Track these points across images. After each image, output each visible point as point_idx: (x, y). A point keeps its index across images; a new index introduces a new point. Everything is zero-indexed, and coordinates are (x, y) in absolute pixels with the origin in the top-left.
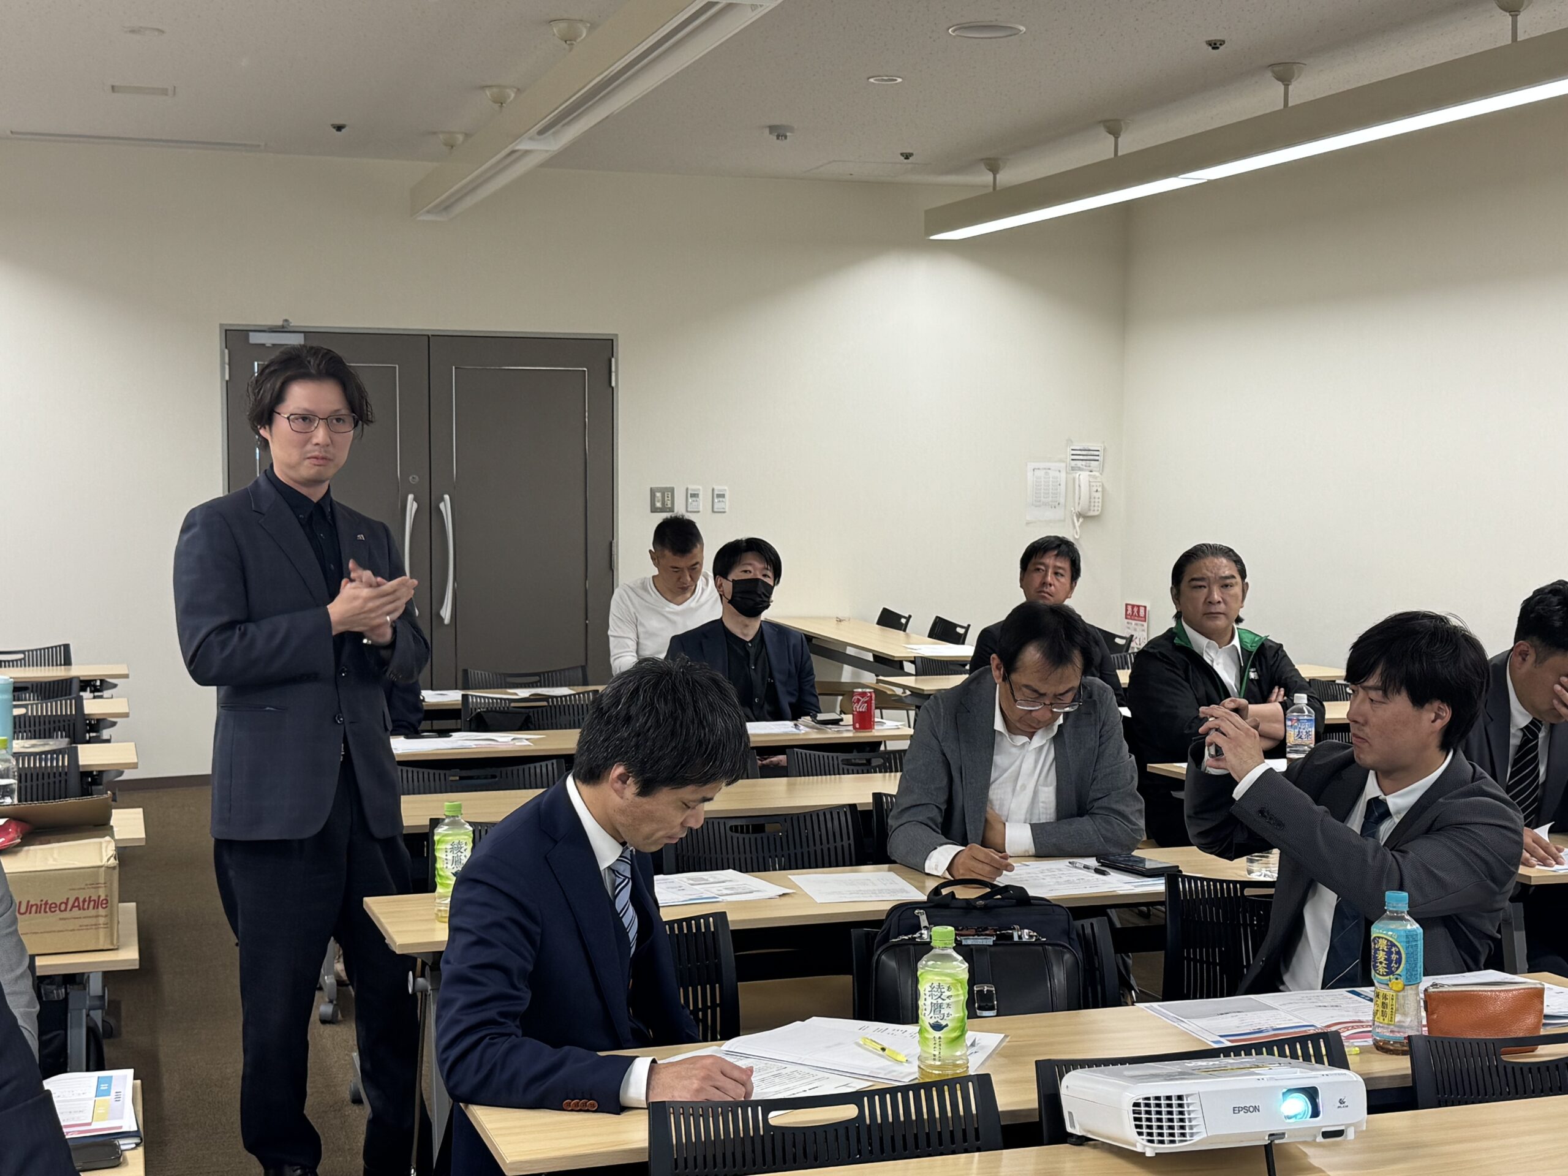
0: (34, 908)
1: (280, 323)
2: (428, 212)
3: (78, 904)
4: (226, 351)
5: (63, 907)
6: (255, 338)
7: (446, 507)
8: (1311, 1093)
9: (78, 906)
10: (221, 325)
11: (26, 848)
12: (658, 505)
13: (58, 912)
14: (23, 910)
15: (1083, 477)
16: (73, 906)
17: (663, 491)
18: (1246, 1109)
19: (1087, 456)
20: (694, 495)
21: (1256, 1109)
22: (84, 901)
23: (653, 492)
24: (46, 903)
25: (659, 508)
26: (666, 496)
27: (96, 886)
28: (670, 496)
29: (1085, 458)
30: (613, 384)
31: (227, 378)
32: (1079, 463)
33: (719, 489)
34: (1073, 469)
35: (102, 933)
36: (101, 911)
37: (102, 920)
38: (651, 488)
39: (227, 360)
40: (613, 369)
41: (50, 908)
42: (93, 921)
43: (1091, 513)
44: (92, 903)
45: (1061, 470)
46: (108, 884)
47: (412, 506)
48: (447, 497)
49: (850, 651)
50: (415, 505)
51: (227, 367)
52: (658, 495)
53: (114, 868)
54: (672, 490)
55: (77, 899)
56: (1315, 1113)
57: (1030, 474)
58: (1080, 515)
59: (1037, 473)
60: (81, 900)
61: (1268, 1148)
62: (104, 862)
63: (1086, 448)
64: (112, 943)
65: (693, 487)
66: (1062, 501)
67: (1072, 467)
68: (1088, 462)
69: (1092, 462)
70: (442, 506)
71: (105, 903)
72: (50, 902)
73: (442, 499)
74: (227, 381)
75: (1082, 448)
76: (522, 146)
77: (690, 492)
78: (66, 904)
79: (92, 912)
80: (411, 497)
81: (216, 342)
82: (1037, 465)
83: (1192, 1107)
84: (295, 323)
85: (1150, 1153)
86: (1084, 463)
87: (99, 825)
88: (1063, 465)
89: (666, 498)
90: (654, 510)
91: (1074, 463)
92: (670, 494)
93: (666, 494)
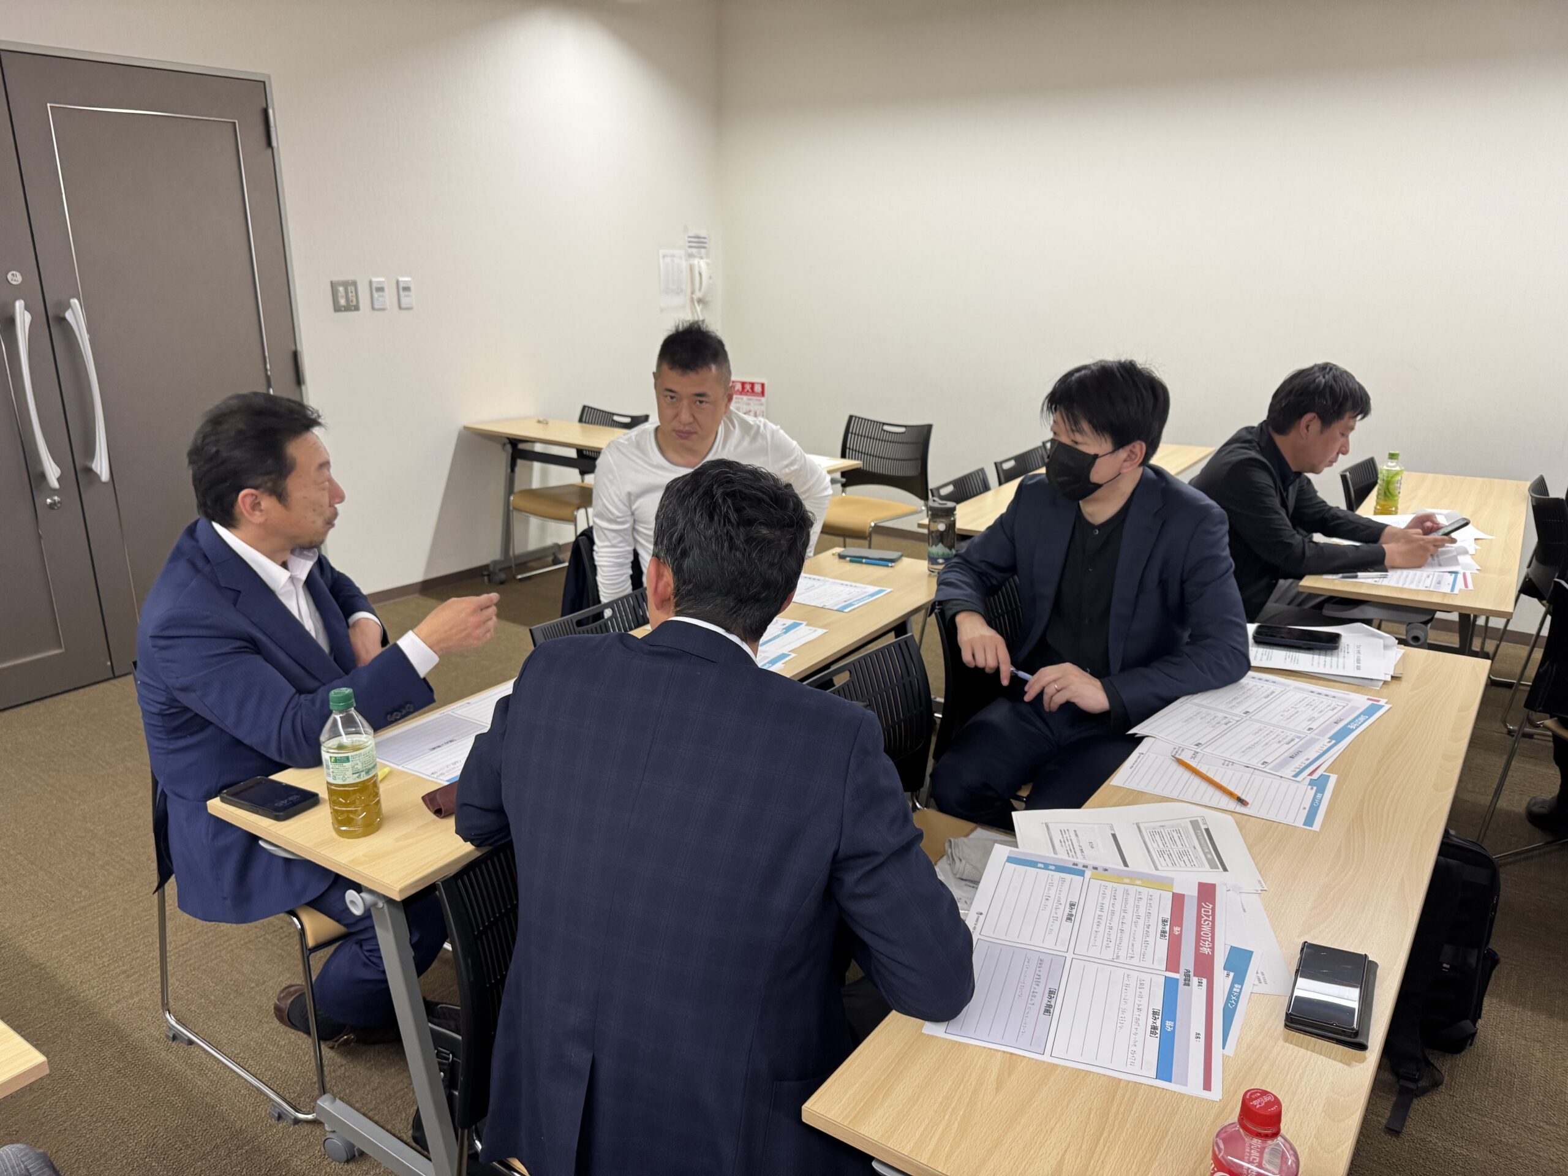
12: (343, 302)
17: (346, 284)
19: (699, 243)
20: (380, 290)
23: (334, 286)
25: (344, 307)
26: (350, 291)
28: (354, 291)
29: (697, 245)
30: (273, 144)
32: (694, 251)
33: (404, 279)
38: (332, 283)
40: (272, 123)
43: (707, 299)
45: (682, 257)
47: (23, 318)
48: (75, 302)
50: (28, 317)
52: (341, 289)
54: (355, 284)
57: (661, 260)
58: (700, 301)
59: (666, 259)
63: (698, 235)
65: (378, 281)
66: (684, 287)
67: (689, 254)
68: (699, 249)
69: (702, 249)
70: (69, 315)
73: (68, 306)
75: (695, 236)
77: (374, 286)
80: (19, 305)
82: (665, 252)
86: (696, 250)
88: (684, 252)
89: (350, 294)
90: (337, 308)
91: (690, 250)
92: (353, 288)
93: (349, 288)
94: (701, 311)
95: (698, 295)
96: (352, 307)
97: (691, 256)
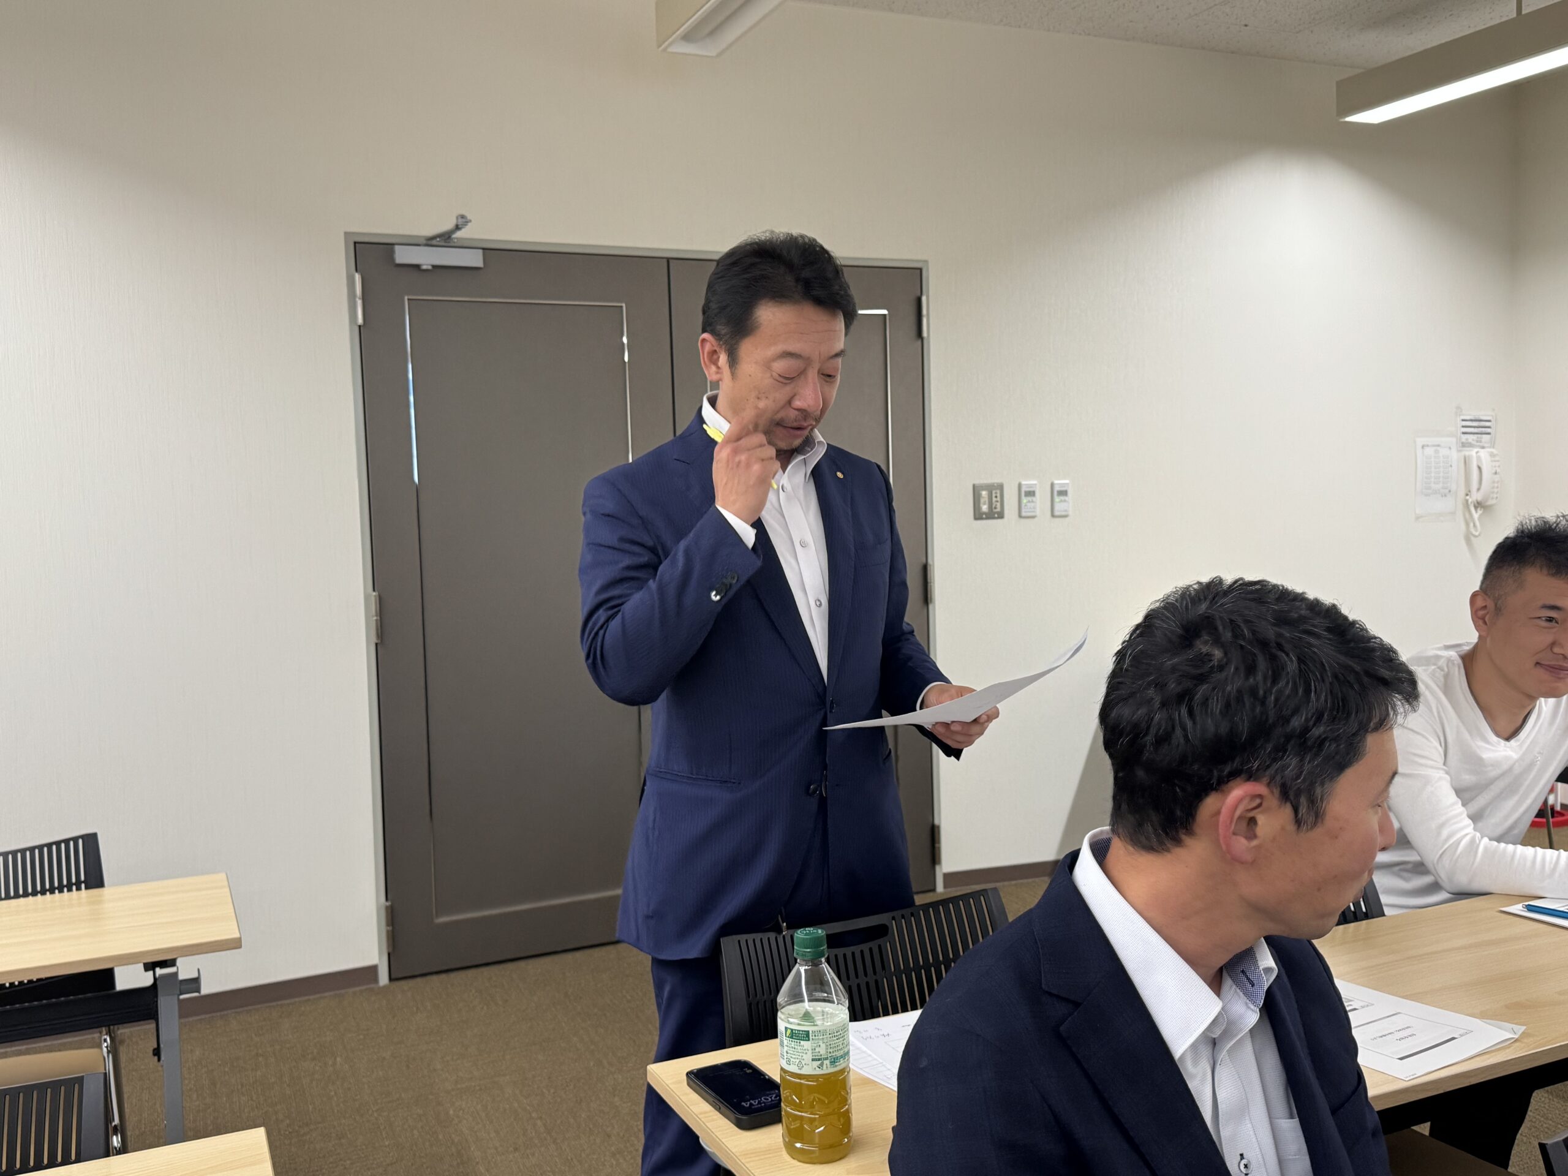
1: (442, 230)
4: (357, 277)
6: (403, 256)
10: (347, 234)
12: (985, 508)
17: (990, 488)
19: (1479, 427)
20: (1029, 494)
23: (976, 490)
25: (985, 513)
26: (994, 495)
28: (998, 495)
29: (1476, 430)
30: (925, 333)
31: (360, 321)
32: (1471, 438)
33: (1060, 482)
34: (1464, 445)
38: (974, 486)
39: (359, 290)
40: (924, 312)
43: (1490, 502)
45: (1452, 447)
51: (359, 303)
52: (984, 493)
54: (1001, 487)
57: (1419, 451)
58: (1478, 505)
59: (1426, 450)
63: (1477, 417)
65: (1025, 483)
66: (1454, 487)
67: (1462, 443)
68: (1479, 436)
69: (1484, 436)
74: (360, 326)
75: (1472, 418)
77: (1024, 489)
81: (339, 261)
82: (1426, 441)
86: (1475, 437)
88: (1454, 440)
89: (994, 499)
90: (978, 516)
91: (1464, 437)
92: (998, 492)
93: (994, 492)
94: (1479, 519)
95: (1476, 496)
96: (996, 514)
97: (1466, 444)
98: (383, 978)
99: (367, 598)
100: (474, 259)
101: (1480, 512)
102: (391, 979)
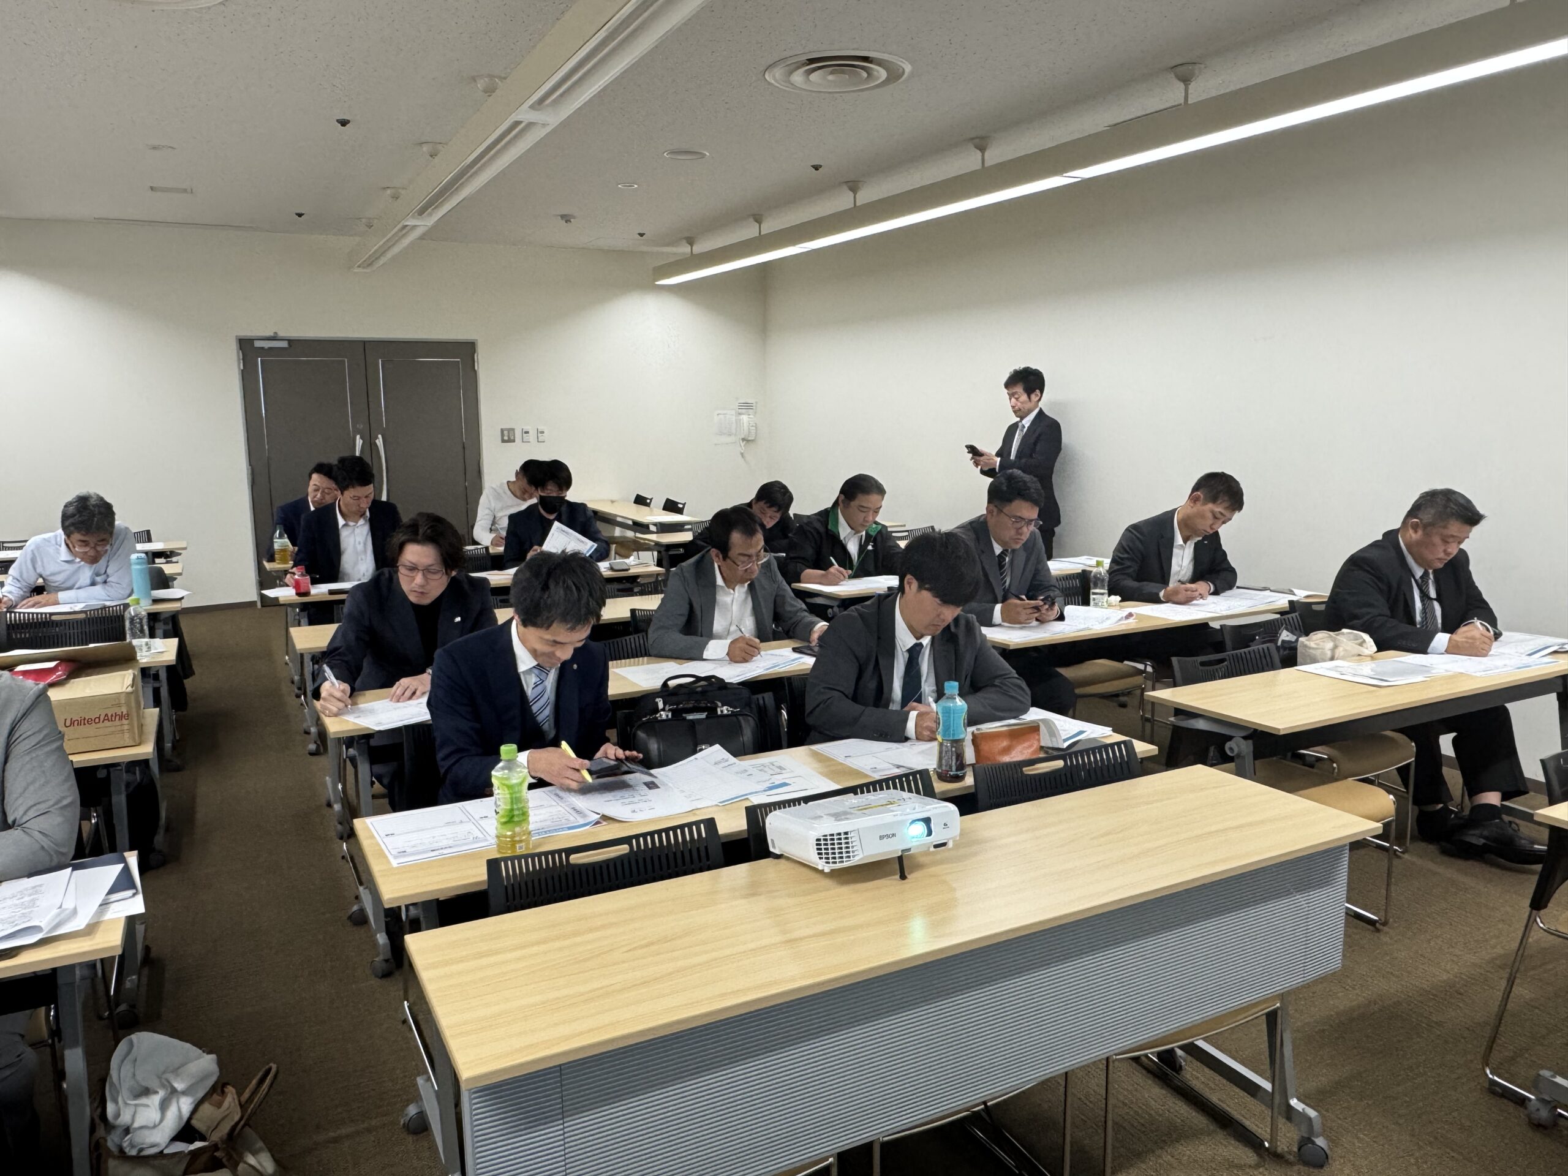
0: (76, 723)
1: (272, 334)
2: (359, 266)
3: (107, 718)
4: (240, 352)
5: (97, 720)
6: (258, 344)
7: (380, 442)
8: (927, 821)
9: (108, 720)
10: (237, 336)
11: (72, 680)
12: (506, 438)
13: (94, 724)
14: (68, 723)
15: (745, 418)
16: (104, 720)
17: (509, 431)
18: (888, 836)
19: (747, 406)
20: (527, 432)
21: (894, 835)
22: (112, 716)
23: (502, 431)
24: (85, 719)
25: (507, 440)
27: (119, 705)
29: (745, 407)
30: (476, 368)
31: (241, 367)
32: (742, 410)
33: (541, 428)
35: (127, 735)
36: (125, 722)
37: (126, 727)
38: (501, 429)
39: (241, 357)
40: (477, 360)
41: (88, 721)
42: (119, 728)
43: (750, 439)
44: (117, 718)
45: (733, 415)
46: (128, 704)
47: (359, 442)
48: (380, 436)
49: (619, 519)
50: (361, 441)
51: (242, 361)
52: (506, 433)
53: (132, 693)
54: (513, 430)
55: (106, 715)
56: (930, 833)
57: (716, 416)
58: (743, 440)
59: (720, 416)
60: (109, 715)
61: (900, 859)
62: (124, 690)
63: (746, 402)
64: (135, 741)
65: (526, 428)
66: (734, 431)
68: (747, 410)
69: (750, 410)
70: (377, 441)
71: (128, 716)
72: (87, 718)
73: (377, 438)
74: (241, 369)
75: (744, 403)
76: (410, 222)
77: (524, 431)
78: (99, 718)
79: (117, 722)
80: (358, 437)
81: (233, 346)
82: (719, 412)
83: (854, 838)
84: (281, 334)
85: (827, 870)
86: (745, 411)
87: (127, 659)
88: (734, 412)
89: (511, 436)
90: (503, 441)
91: (739, 411)
92: (513, 433)
93: (511, 433)
94: (744, 446)
96: (511, 440)
97: (740, 414)
98: (259, 605)
99: (248, 469)
100: (284, 344)
101: (744, 442)
102: (262, 606)
